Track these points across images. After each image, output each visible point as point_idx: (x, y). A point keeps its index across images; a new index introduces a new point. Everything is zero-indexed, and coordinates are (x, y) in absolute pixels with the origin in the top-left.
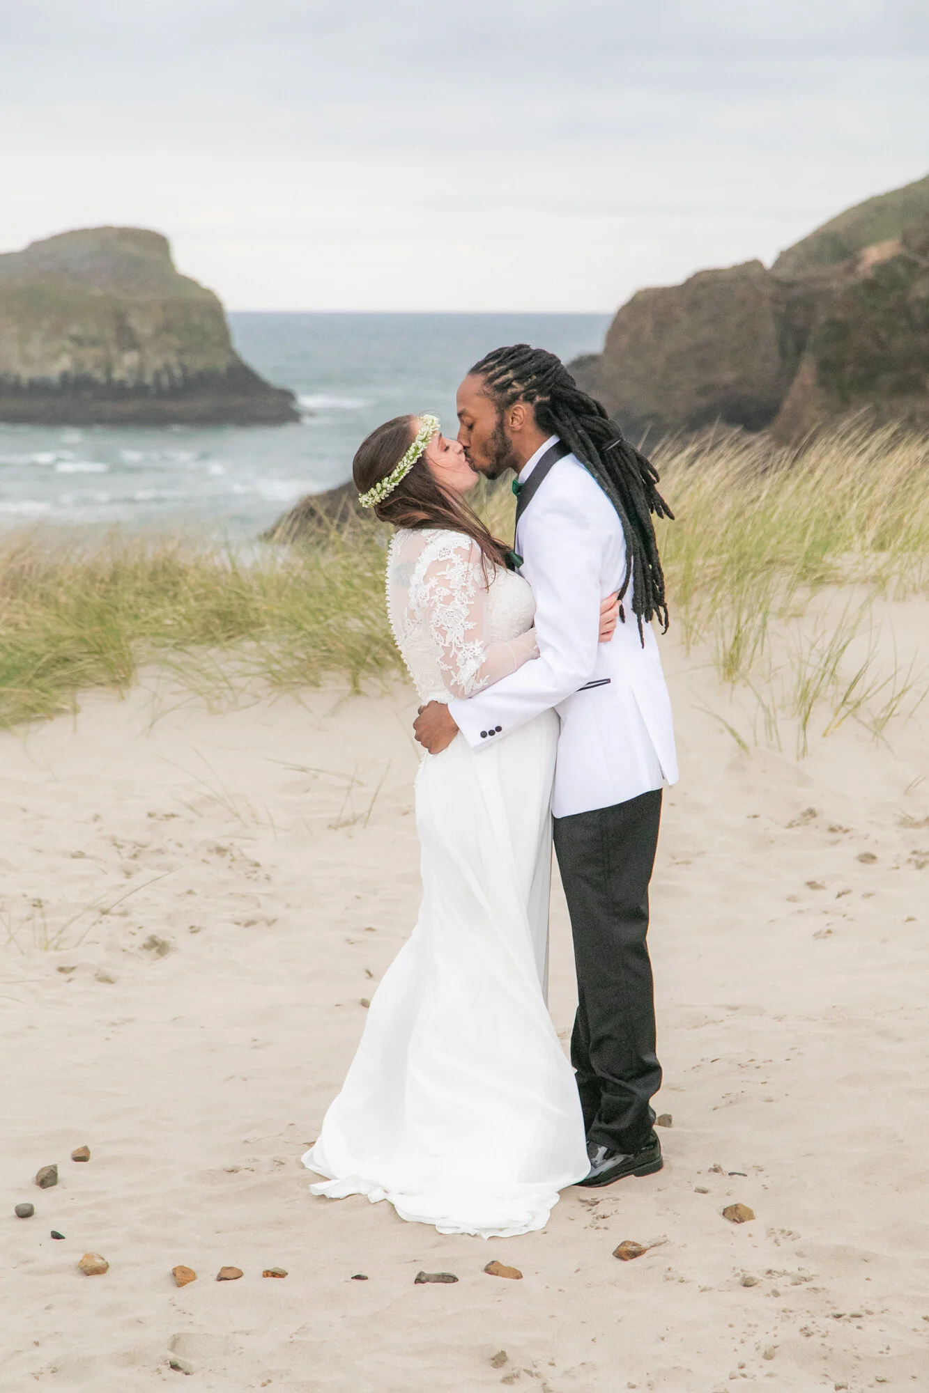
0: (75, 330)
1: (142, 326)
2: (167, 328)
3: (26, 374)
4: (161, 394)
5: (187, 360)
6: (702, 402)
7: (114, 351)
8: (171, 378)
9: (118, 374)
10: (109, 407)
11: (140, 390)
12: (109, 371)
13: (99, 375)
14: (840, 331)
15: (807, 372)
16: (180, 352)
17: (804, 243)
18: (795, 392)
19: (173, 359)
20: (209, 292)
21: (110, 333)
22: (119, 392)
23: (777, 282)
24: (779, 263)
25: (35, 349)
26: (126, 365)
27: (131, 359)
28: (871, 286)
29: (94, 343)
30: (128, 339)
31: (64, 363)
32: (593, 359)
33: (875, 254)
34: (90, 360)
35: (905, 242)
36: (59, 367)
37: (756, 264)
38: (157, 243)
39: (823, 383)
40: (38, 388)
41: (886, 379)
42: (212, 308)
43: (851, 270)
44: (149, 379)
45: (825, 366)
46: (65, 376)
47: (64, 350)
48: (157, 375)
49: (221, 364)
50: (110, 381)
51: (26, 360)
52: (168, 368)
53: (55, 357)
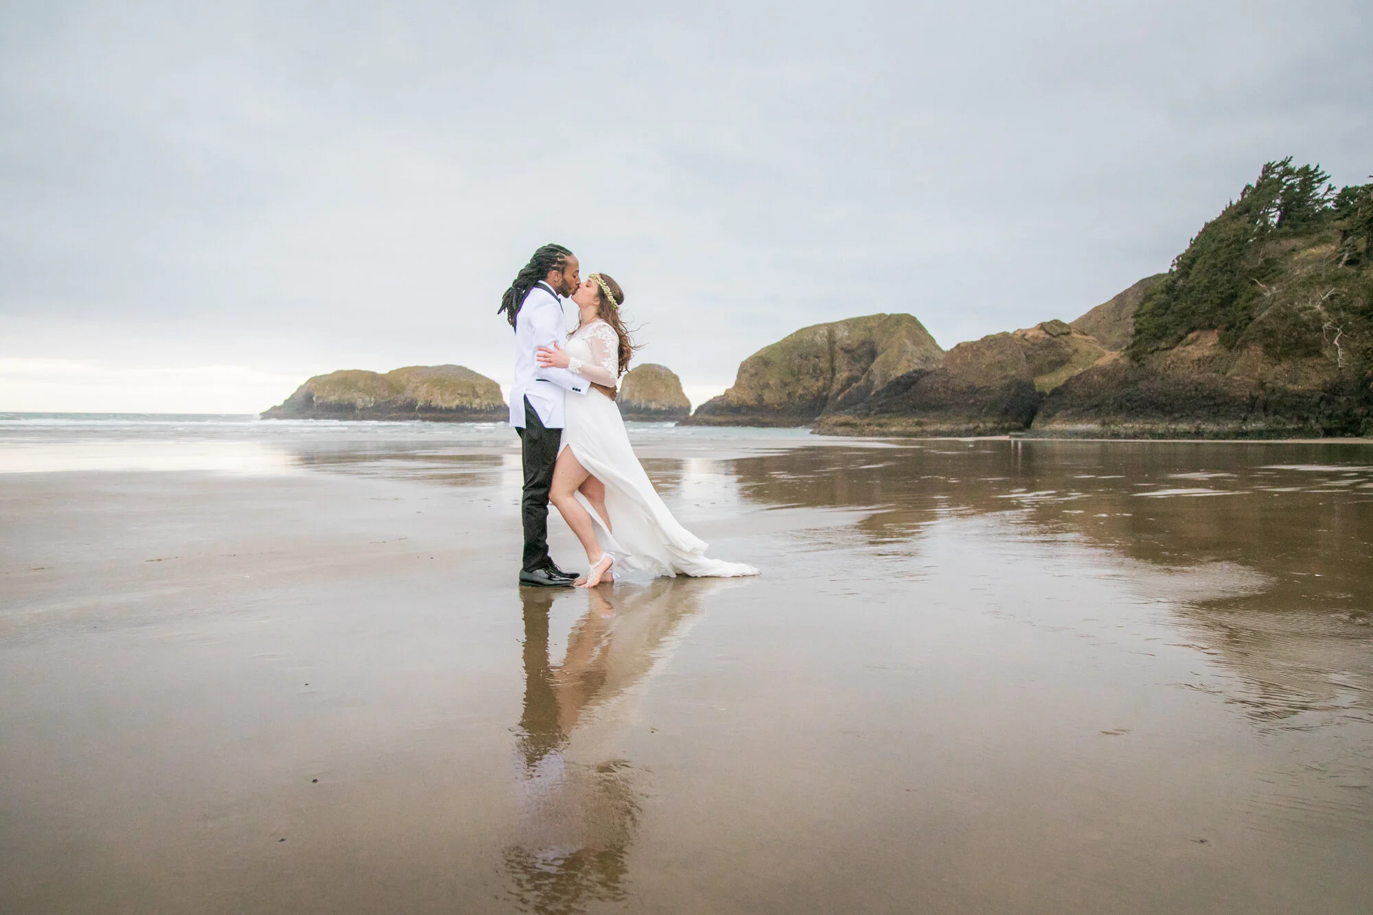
0: (459, 392)
2: (487, 392)
3: (444, 406)
4: (490, 412)
5: (494, 402)
7: (472, 398)
8: (490, 407)
9: (474, 406)
10: (473, 416)
11: (481, 411)
12: (471, 404)
13: (468, 406)
16: (492, 399)
19: (490, 401)
21: (471, 393)
22: (474, 411)
25: (446, 398)
27: (477, 401)
29: (466, 396)
30: (477, 396)
31: (457, 402)
34: (465, 401)
36: (454, 404)
40: (449, 410)
44: (483, 408)
46: (458, 406)
47: (456, 398)
48: (486, 406)
50: (472, 408)
51: (444, 401)
52: (489, 404)
53: (454, 400)
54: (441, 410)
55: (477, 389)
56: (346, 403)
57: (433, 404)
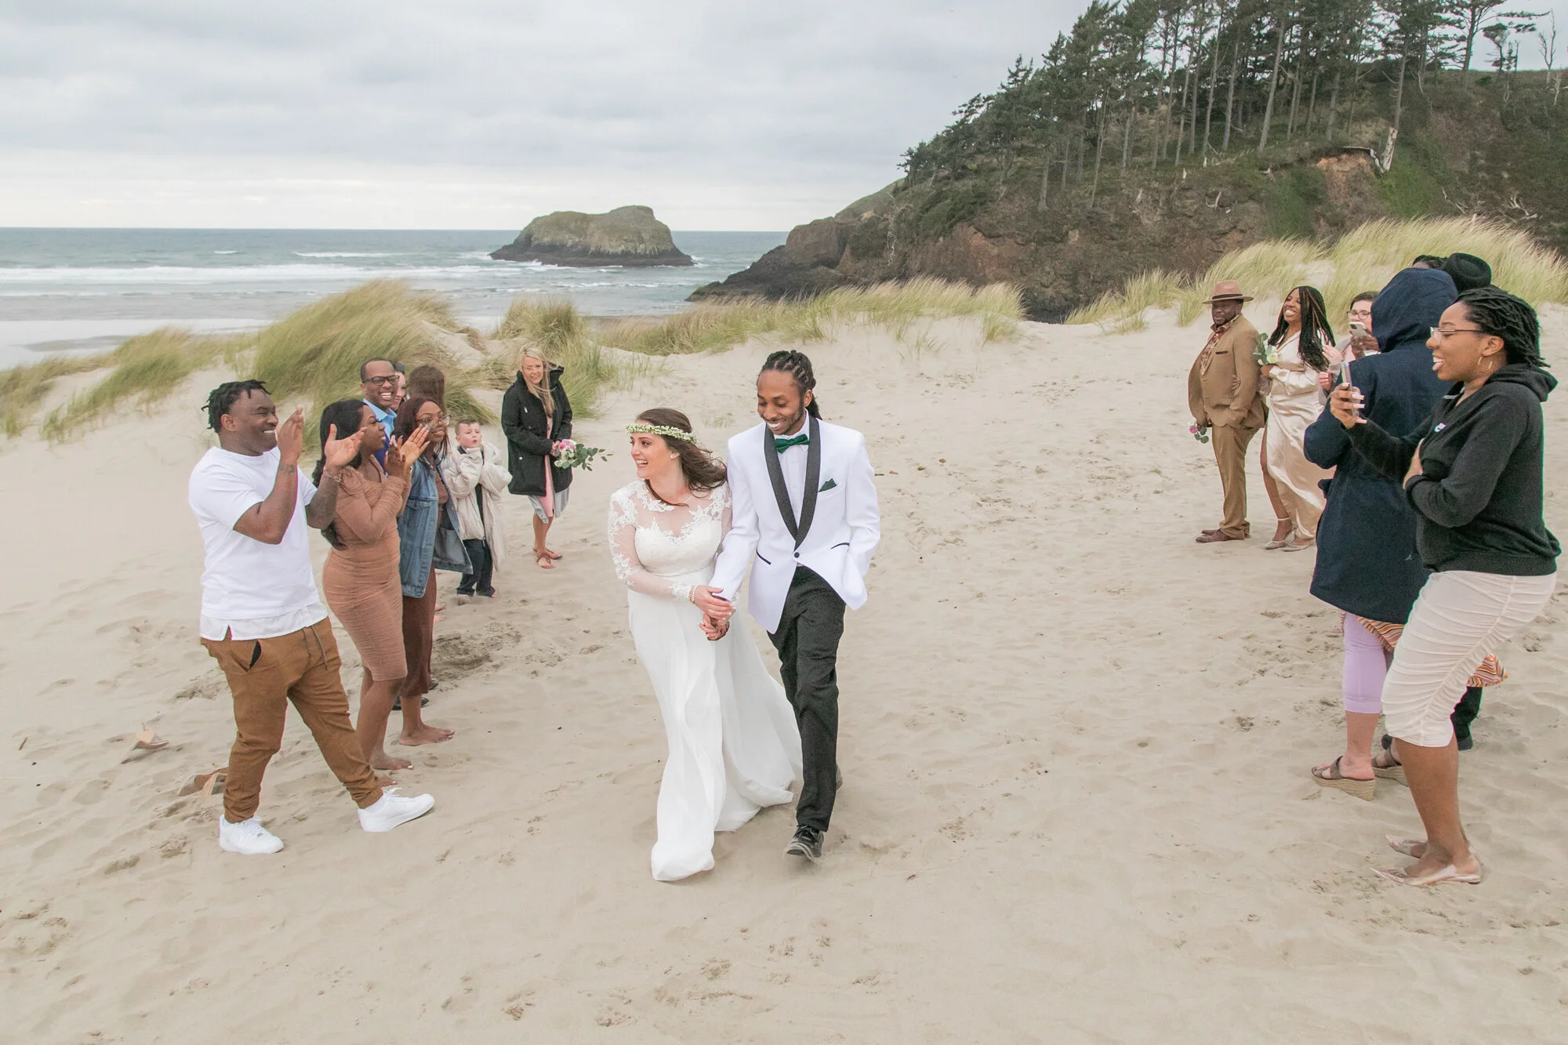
0: (626, 237)
1: (646, 236)
2: (653, 237)
3: (611, 251)
4: (651, 256)
5: (659, 247)
6: (815, 259)
7: (637, 244)
8: (654, 252)
9: (638, 251)
10: (636, 261)
11: (644, 256)
12: (636, 250)
13: (633, 251)
14: (857, 238)
15: (848, 250)
16: (656, 244)
17: (843, 211)
18: (844, 257)
19: (654, 246)
20: (666, 226)
21: (636, 238)
22: (638, 256)
23: (838, 224)
24: (836, 217)
25: (614, 244)
26: (641, 248)
27: (642, 246)
28: (866, 225)
29: (631, 241)
30: (642, 241)
31: (623, 247)
32: (783, 246)
33: (867, 215)
34: (630, 247)
35: (875, 212)
36: (621, 248)
37: (831, 217)
38: (649, 211)
39: (852, 254)
40: (615, 255)
41: (871, 253)
42: (667, 231)
43: (859, 220)
44: (647, 252)
45: (852, 248)
46: (623, 251)
47: (622, 243)
48: (650, 251)
49: (670, 248)
50: (636, 253)
51: (611, 247)
52: (653, 249)
53: (620, 245)
54: (608, 255)
55: (643, 235)
56: (558, 244)
57: (602, 250)
